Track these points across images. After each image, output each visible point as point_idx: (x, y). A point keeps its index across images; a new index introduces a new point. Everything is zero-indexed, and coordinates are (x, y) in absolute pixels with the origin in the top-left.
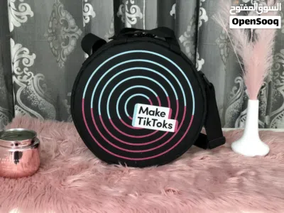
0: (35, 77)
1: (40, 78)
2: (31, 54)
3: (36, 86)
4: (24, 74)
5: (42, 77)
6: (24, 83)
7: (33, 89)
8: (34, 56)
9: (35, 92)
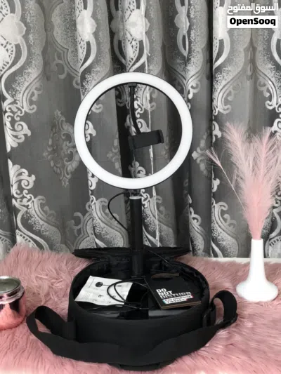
0: (35, 200)
1: (41, 201)
2: (30, 176)
3: (37, 209)
4: (24, 197)
5: (43, 200)
6: (24, 206)
7: (33, 212)
8: (33, 177)
9: (36, 216)
